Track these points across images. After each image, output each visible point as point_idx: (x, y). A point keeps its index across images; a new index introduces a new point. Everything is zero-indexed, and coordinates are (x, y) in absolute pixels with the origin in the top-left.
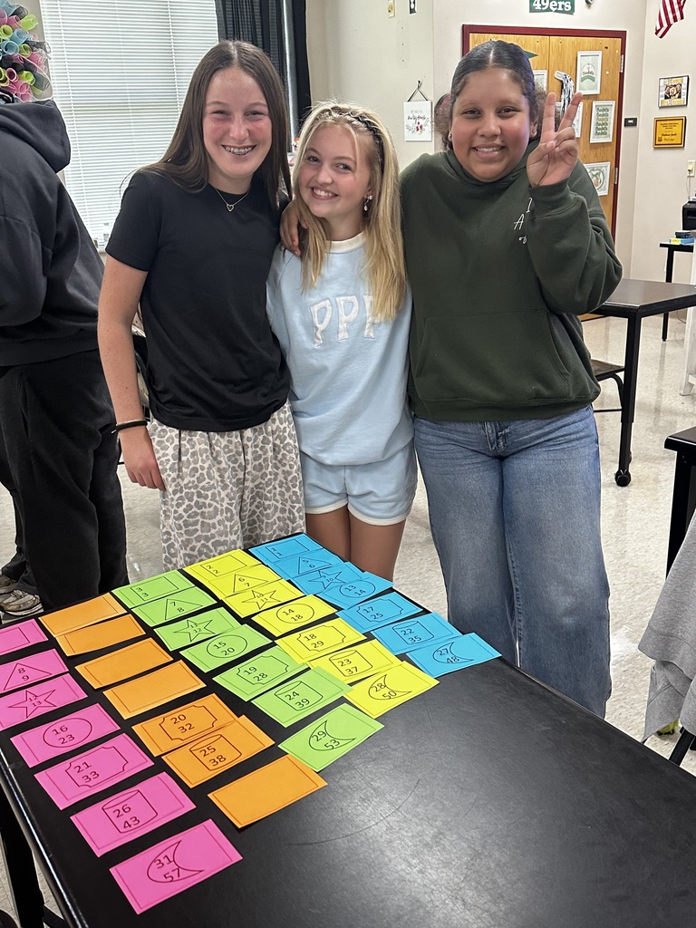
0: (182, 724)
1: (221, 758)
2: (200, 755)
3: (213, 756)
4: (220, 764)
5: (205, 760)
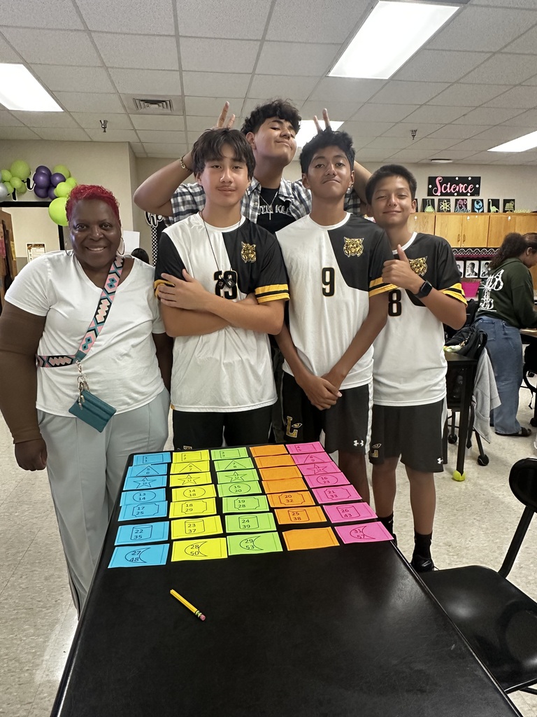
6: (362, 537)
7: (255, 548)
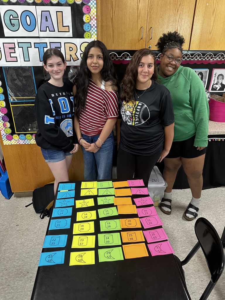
6: (160, 251)
7: (111, 258)
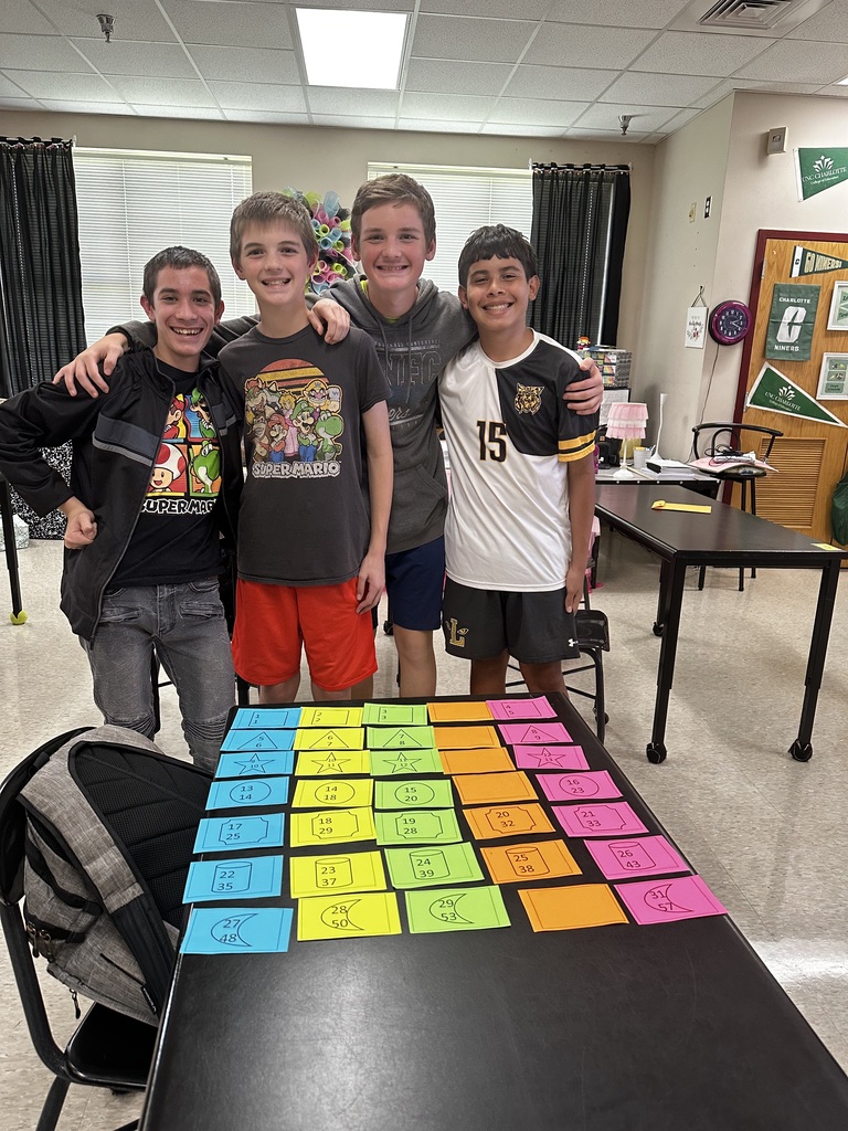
0: (506, 819)
1: (530, 868)
2: (513, 859)
3: (525, 864)
4: (528, 873)
5: (516, 865)
